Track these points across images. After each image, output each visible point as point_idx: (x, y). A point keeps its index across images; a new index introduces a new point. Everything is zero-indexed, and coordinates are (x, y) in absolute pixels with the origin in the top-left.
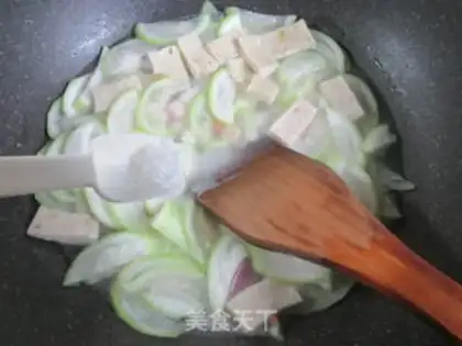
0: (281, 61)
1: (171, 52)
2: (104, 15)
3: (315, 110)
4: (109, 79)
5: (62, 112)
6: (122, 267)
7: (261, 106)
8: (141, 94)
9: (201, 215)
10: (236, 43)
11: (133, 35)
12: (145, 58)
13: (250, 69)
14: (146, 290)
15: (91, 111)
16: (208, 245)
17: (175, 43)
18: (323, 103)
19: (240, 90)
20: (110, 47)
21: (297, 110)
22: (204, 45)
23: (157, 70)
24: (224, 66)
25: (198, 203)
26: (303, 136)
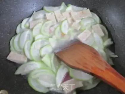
0: (82, 19)
1: (52, 14)
2: (36, 3)
3: (90, 33)
4: (34, 20)
5: (21, 27)
6: (32, 71)
7: (76, 30)
8: (43, 24)
9: (56, 58)
10: (70, 13)
11: (42, 9)
12: (45, 15)
13: (73, 21)
14: (38, 78)
15: (29, 28)
16: (57, 67)
17: (54, 12)
18: (93, 31)
19: (70, 26)
20: (36, 12)
21: (85, 32)
22: (61, 13)
23: (47, 18)
24: (66, 19)
25: (55, 55)
26: (87, 40)
